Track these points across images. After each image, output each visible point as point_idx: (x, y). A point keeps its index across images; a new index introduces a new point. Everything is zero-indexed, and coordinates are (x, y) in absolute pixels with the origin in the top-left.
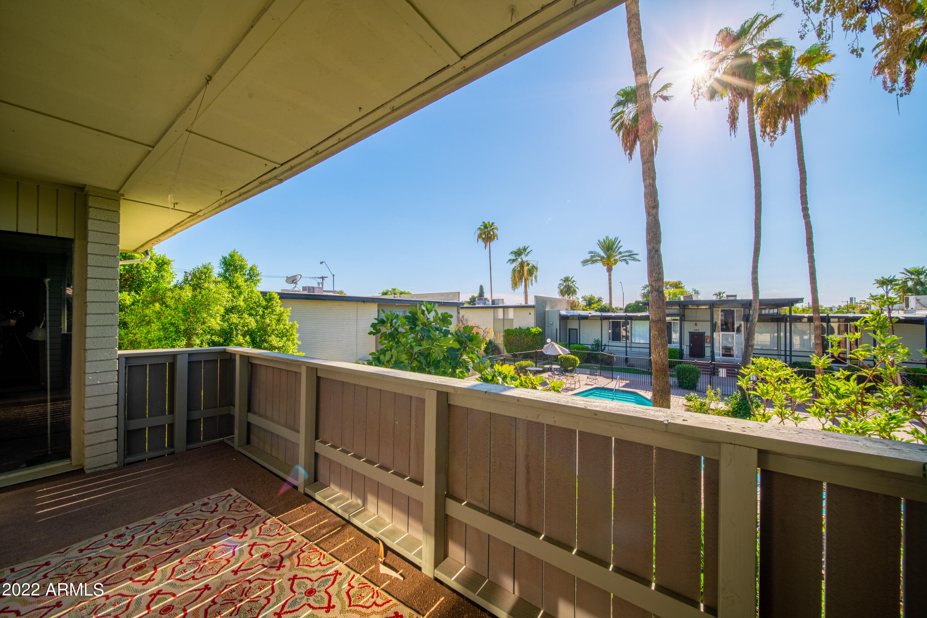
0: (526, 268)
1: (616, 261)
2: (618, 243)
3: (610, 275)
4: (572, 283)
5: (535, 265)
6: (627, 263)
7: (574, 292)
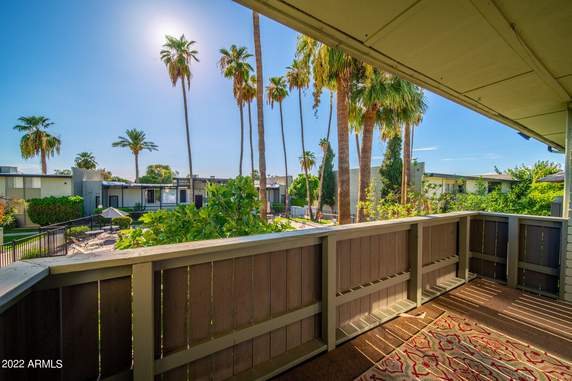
0: (45, 139)
1: (141, 148)
2: (143, 136)
3: (137, 157)
4: (91, 158)
5: (56, 136)
6: (151, 151)
7: (94, 166)
